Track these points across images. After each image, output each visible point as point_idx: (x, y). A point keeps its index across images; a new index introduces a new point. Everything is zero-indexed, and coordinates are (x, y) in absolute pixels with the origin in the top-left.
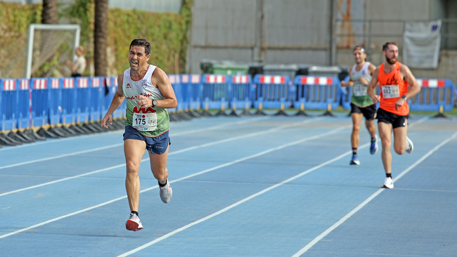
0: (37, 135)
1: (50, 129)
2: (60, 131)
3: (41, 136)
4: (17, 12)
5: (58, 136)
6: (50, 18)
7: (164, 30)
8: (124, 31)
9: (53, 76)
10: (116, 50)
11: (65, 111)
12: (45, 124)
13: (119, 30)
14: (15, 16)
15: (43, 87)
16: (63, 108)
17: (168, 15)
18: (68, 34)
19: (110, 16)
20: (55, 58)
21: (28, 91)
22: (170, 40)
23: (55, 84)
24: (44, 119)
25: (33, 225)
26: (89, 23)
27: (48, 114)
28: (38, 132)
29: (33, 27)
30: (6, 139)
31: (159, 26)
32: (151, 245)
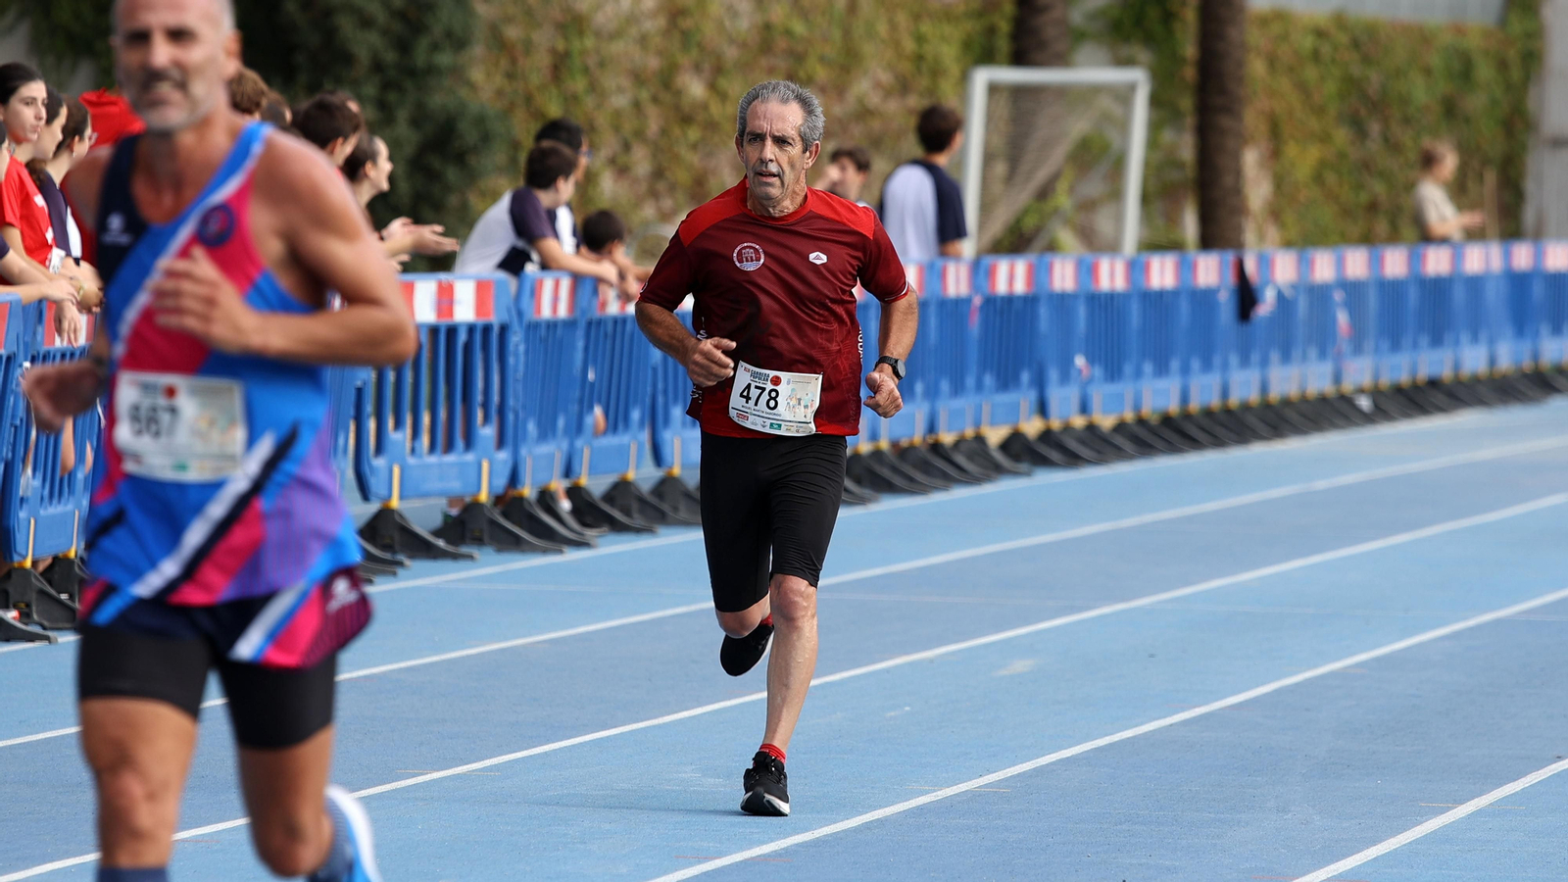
0: (999, 457)
1: (1047, 436)
2: (1082, 442)
3: (1016, 458)
4: (926, 28)
5: (1073, 460)
6: (1042, 45)
7: (1443, 87)
8: (1302, 88)
9: (1052, 247)
10: (1275, 154)
11: (1098, 372)
12: (1028, 418)
13: (1284, 84)
14: (920, 39)
15: (1020, 287)
16: (1091, 360)
17: (1459, 30)
18: (1106, 103)
19: (1255, 37)
20: (1062, 186)
21: (968, 301)
22: (1467, 120)
23: (1063, 278)
24: (1026, 398)
25: (995, 772)
26: (1180, 61)
27: (1040, 383)
28: (1005, 446)
29: (982, 78)
30: (895, 470)
31: (1428, 72)
32: (1410, 843)
